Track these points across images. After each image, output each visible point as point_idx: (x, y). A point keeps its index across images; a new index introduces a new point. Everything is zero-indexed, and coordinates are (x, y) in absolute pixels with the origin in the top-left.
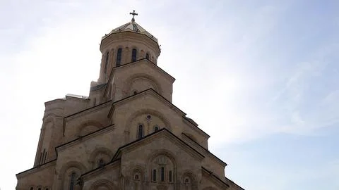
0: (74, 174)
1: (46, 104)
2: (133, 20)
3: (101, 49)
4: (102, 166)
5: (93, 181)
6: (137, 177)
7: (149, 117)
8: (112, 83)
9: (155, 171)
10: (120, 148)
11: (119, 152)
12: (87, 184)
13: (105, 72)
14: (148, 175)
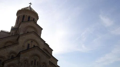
2: (30, 6)
3: (17, 15)
4: (13, 58)
5: (8, 63)
6: (25, 63)
7: (32, 41)
8: (20, 28)
9: (32, 61)
10: (20, 52)
11: (20, 53)
12: (6, 65)
13: (17, 23)
14: (30, 62)
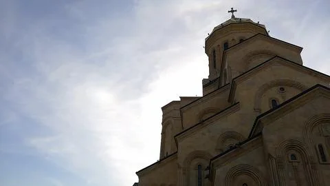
0: (200, 166)
1: (163, 108)
6: (294, 157)
7: (282, 89)
9: (320, 146)
10: (258, 118)
11: (258, 123)
